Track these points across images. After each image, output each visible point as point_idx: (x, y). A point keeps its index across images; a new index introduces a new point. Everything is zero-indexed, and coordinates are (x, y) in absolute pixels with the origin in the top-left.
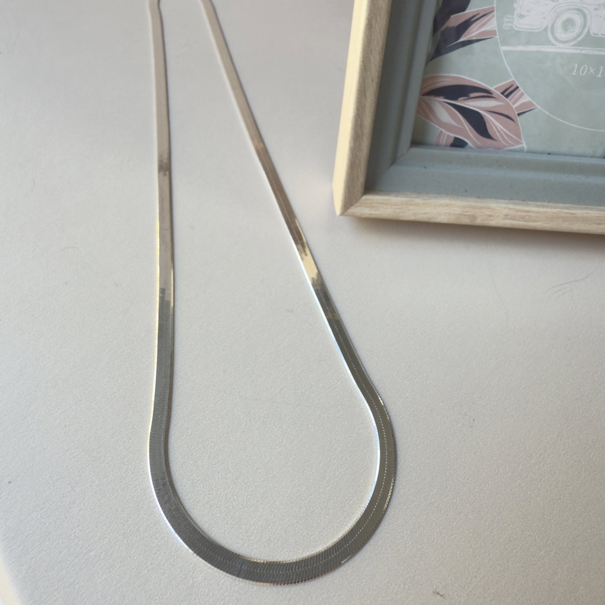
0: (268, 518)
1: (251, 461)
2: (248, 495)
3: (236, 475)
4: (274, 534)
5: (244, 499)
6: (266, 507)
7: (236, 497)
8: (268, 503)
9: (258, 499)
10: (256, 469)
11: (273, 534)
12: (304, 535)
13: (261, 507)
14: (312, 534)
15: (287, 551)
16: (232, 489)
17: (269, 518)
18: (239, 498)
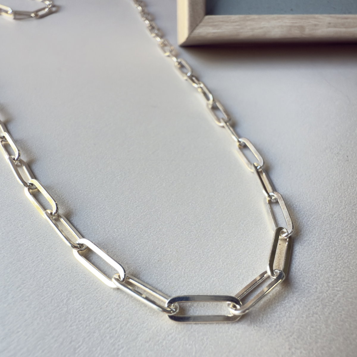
0: (155, 243)
1: (129, 201)
2: (130, 227)
3: (114, 213)
4: (164, 255)
5: (125, 230)
6: (152, 234)
7: (116, 230)
8: (154, 231)
9: (141, 229)
10: (136, 207)
11: (162, 255)
12: (200, 254)
13: (145, 235)
14: (209, 251)
15: (182, 269)
16: (111, 223)
17: (157, 243)
18: (119, 230)
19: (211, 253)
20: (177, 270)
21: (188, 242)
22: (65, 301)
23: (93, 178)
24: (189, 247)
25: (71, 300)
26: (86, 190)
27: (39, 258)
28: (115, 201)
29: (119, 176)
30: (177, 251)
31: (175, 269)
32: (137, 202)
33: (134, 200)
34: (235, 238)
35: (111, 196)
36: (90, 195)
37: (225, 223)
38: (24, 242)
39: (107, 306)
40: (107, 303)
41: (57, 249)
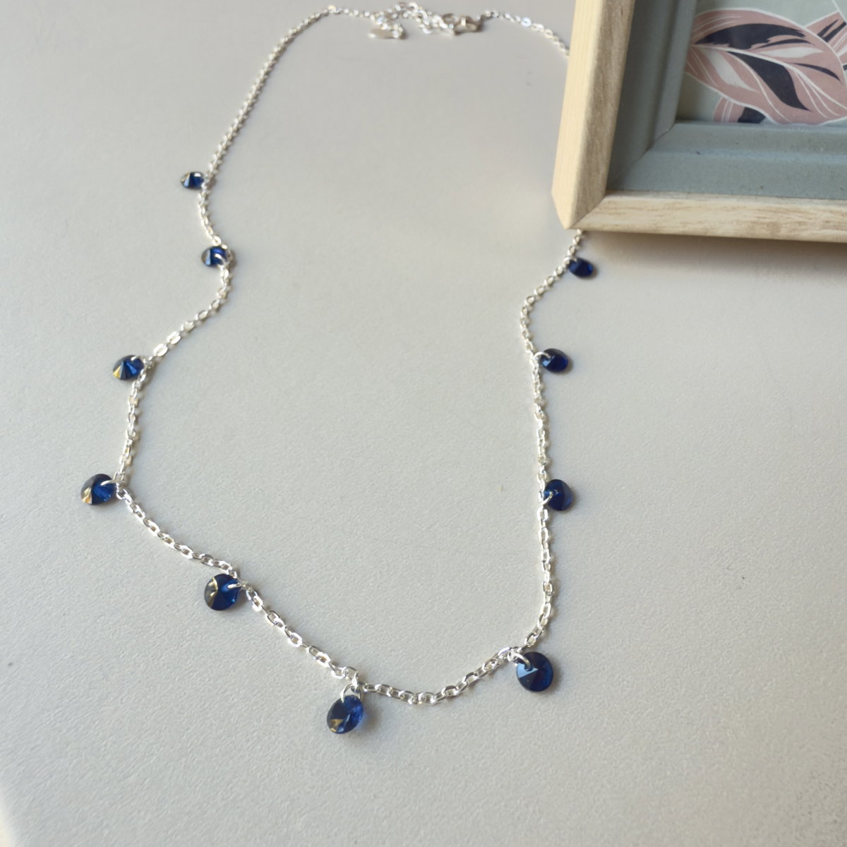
19: (484, 761)
20: (432, 786)
21: (454, 735)
22: (285, 816)
23: (333, 579)
24: (455, 745)
25: (292, 816)
26: (323, 604)
27: (255, 734)
28: (361, 634)
29: (372, 580)
30: (437, 750)
31: (430, 785)
32: (393, 640)
33: (388, 636)
34: (523, 736)
35: (357, 623)
36: (328, 616)
37: (512, 705)
38: (236, 700)
39: (336, 835)
40: (336, 830)
41: (279, 721)
